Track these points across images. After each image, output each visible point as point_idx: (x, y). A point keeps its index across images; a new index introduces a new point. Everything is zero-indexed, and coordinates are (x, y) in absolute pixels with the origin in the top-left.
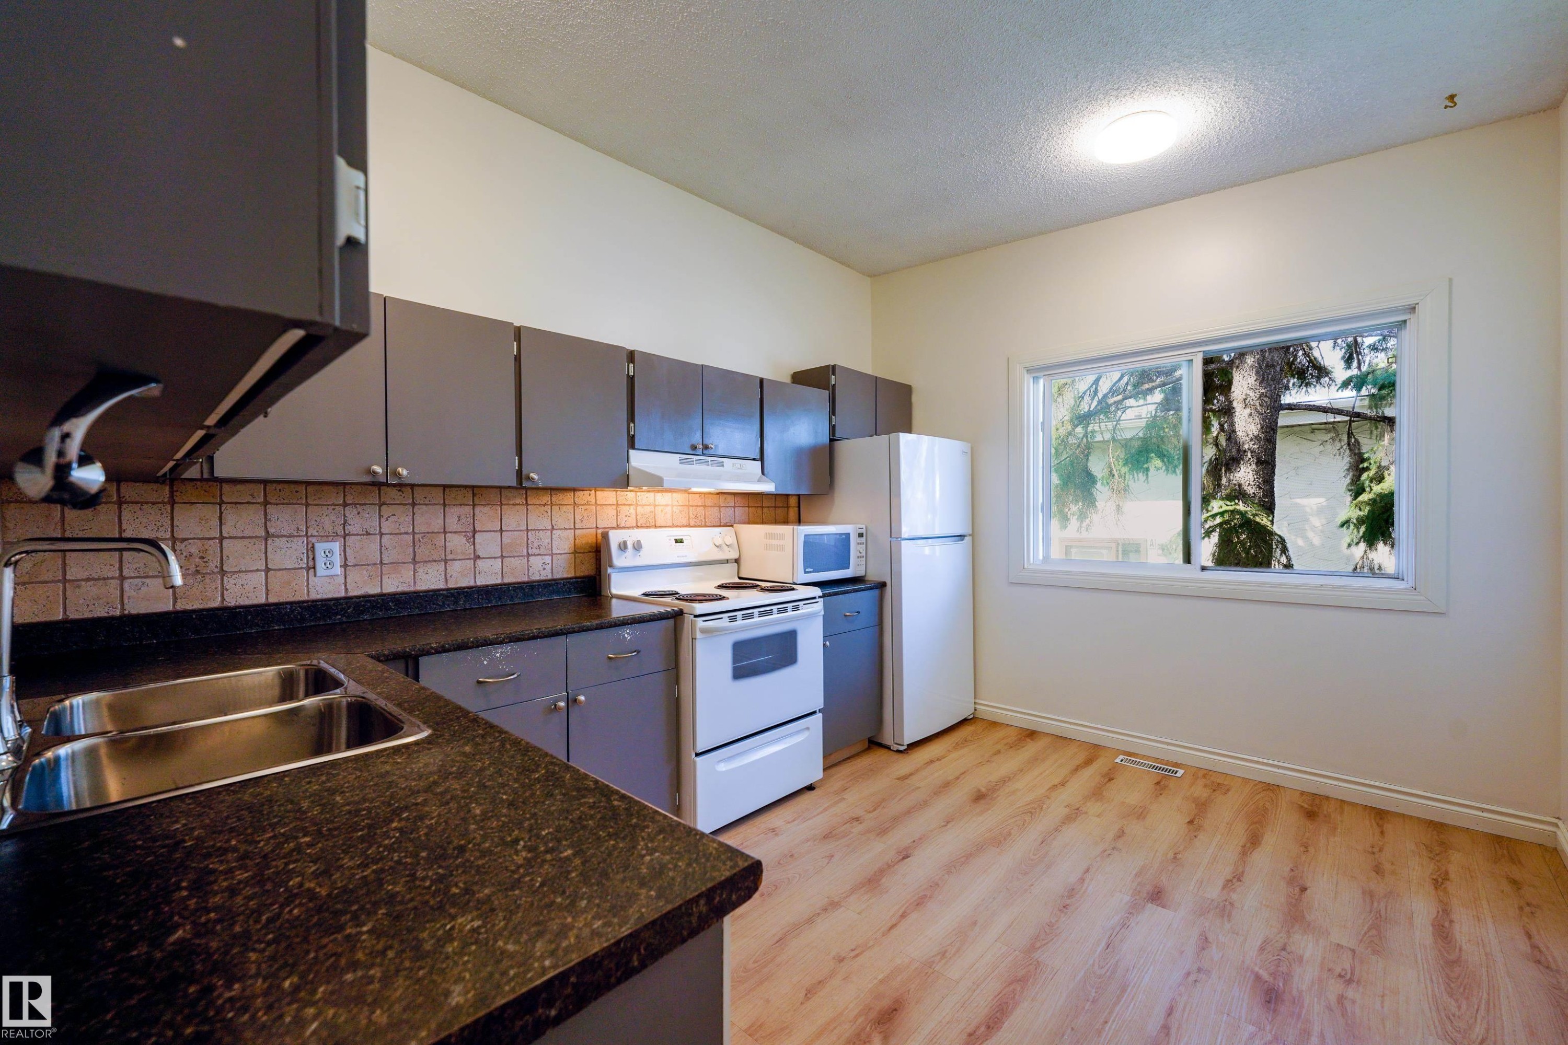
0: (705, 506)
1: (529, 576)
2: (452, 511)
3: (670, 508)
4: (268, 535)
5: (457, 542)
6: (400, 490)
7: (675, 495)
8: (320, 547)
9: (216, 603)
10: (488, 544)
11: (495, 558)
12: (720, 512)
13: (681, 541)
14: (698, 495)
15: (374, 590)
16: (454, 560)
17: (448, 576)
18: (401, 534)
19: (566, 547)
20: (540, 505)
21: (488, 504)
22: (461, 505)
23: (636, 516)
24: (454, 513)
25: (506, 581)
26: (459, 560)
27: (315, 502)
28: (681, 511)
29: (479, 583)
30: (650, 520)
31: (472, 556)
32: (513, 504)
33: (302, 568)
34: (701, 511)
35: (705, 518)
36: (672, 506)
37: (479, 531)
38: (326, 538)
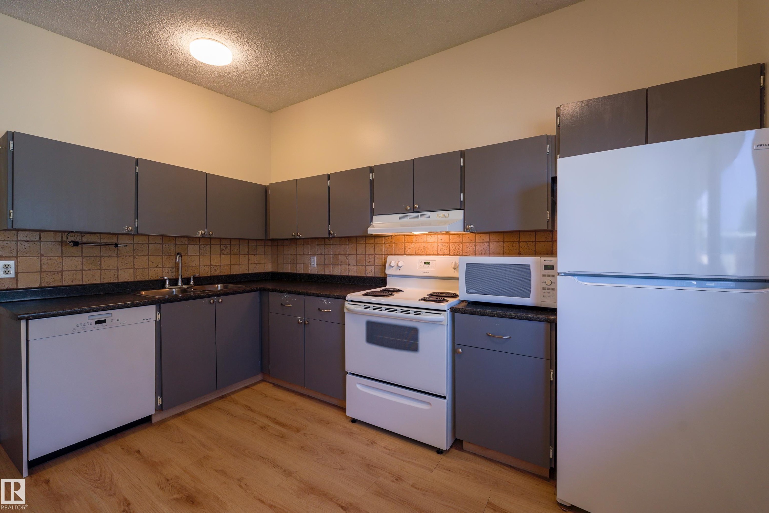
0: (462, 243)
1: (366, 274)
2: (342, 246)
3: (436, 244)
4: (304, 254)
5: (343, 258)
6: (329, 240)
7: (439, 236)
8: (312, 257)
9: (295, 272)
10: (353, 260)
11: (355, 265)
12: (476, 246)
13: (429, 263)
14: (457, 235)
15: (323, 273)
16: (342, 265)
17: (341, 270)
18: (329, 254)
19: (380, 263)
20: (370, 244)
21: (352, 244)
22: (345, 244)
23: (415, 248)
24: (343, 246)
25: (358, 275)
26: (344, 265)
27: (312, 244)
28: (443, 246)
29: (349, 275)
30: (423, 251)
31: (347, 264)
32: (361, 244)
33: (309, 264)
34: (459, 246)
35: (462, 250)
36: (438, 243)
37: (350, 254)
38: (314, 255)
